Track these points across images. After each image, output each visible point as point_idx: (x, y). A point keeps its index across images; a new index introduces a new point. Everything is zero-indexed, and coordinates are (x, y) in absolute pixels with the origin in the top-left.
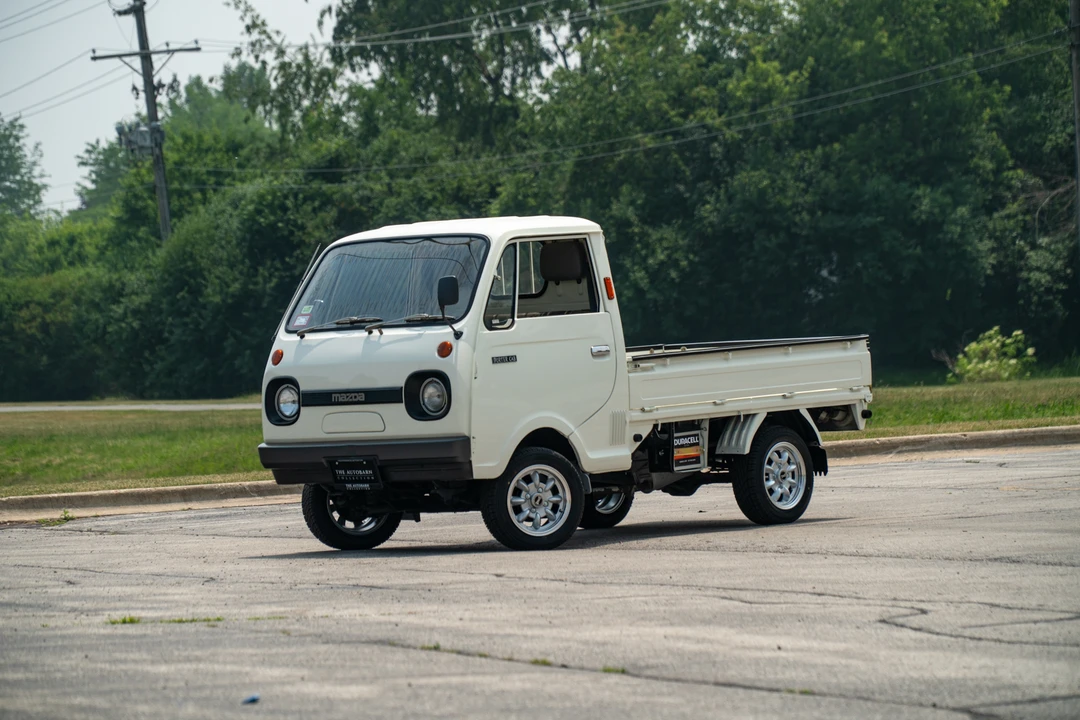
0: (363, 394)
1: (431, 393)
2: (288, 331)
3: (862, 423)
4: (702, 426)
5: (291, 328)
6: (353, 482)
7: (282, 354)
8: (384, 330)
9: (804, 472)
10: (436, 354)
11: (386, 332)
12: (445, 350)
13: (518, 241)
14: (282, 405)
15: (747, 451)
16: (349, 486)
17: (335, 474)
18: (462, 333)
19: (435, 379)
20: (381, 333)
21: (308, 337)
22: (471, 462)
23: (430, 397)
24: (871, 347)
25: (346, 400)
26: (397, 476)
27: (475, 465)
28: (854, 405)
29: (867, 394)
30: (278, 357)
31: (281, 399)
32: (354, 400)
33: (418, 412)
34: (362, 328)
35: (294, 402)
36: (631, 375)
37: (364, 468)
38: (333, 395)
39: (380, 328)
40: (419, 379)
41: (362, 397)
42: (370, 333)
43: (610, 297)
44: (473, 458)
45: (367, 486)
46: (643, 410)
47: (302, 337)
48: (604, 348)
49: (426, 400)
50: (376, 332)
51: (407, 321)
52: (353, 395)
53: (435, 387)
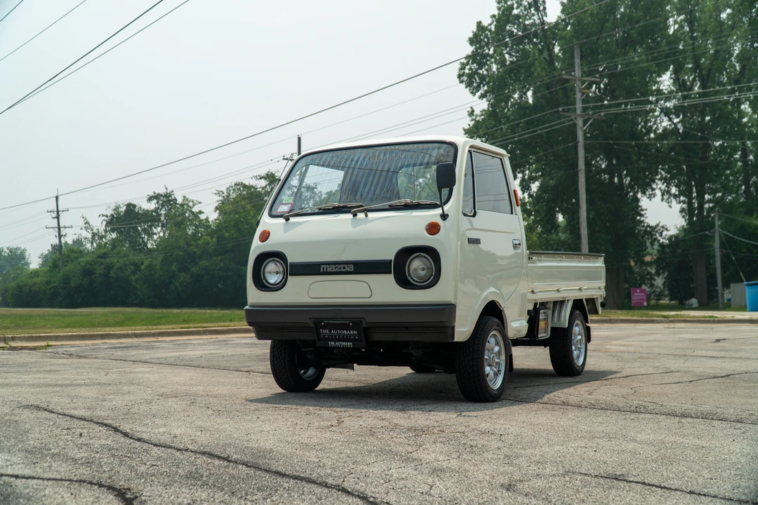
0: (352, 266)
1: (417, 266)
2: (271, 216)
3: (600, 309)
4: (547, 306)
5: (274, 213)
6: (335, 340)
7: (269, 233)
8: (369, 214)
9: (584, 341)
10: (426, 233)
11: (370, 215)
12: (433, 229)
13: (472, 150)
14: (267, 275)
15: (567, 326)
16: (332, 344)
17: (318, 334)
18: (448, 215)
19: (422, 254)
20: (366, 216)
21: (292, 220)
22: (454, 326)
23: (416, 270)
24: (606, 262)
25: (334, 270)
26: (377, 337)
27: (457, 330)
28: (597, 298)
29: (603, 293)
30: (265, 236)
31: (267, 270)
32: (343, 270)
33: (404, 282)
34: (349, 212)
35: (277, 273)
36: (529, 265)
37: (348, 328)
38: (322, 266)
39: (366, 211)
40: (407, 253)
41: (352, 268)
42: (355, 215)
43: (518, 205)
44: (456, 324)
45: (349, 344)
46: (533, 292)
47: (287, 220)
48: (518, 242)
49: (411, 272)
50: (361, 215)
51: (390, 206)
52: (342, 266)
53: (422, 261)
